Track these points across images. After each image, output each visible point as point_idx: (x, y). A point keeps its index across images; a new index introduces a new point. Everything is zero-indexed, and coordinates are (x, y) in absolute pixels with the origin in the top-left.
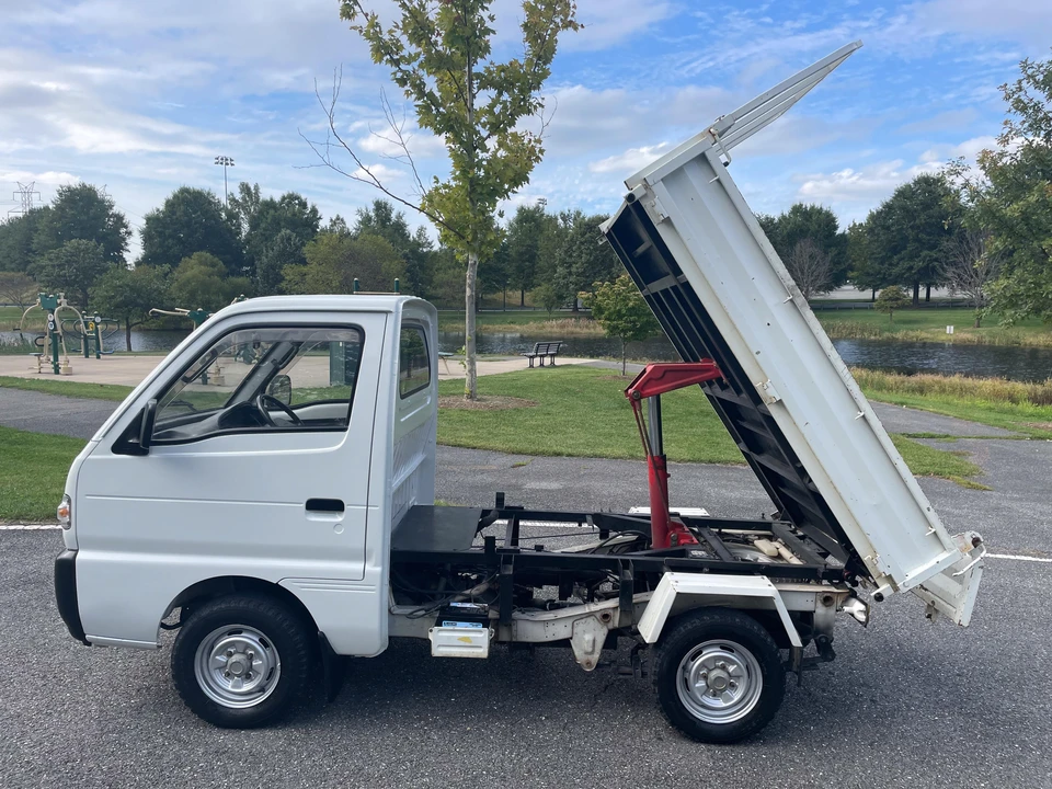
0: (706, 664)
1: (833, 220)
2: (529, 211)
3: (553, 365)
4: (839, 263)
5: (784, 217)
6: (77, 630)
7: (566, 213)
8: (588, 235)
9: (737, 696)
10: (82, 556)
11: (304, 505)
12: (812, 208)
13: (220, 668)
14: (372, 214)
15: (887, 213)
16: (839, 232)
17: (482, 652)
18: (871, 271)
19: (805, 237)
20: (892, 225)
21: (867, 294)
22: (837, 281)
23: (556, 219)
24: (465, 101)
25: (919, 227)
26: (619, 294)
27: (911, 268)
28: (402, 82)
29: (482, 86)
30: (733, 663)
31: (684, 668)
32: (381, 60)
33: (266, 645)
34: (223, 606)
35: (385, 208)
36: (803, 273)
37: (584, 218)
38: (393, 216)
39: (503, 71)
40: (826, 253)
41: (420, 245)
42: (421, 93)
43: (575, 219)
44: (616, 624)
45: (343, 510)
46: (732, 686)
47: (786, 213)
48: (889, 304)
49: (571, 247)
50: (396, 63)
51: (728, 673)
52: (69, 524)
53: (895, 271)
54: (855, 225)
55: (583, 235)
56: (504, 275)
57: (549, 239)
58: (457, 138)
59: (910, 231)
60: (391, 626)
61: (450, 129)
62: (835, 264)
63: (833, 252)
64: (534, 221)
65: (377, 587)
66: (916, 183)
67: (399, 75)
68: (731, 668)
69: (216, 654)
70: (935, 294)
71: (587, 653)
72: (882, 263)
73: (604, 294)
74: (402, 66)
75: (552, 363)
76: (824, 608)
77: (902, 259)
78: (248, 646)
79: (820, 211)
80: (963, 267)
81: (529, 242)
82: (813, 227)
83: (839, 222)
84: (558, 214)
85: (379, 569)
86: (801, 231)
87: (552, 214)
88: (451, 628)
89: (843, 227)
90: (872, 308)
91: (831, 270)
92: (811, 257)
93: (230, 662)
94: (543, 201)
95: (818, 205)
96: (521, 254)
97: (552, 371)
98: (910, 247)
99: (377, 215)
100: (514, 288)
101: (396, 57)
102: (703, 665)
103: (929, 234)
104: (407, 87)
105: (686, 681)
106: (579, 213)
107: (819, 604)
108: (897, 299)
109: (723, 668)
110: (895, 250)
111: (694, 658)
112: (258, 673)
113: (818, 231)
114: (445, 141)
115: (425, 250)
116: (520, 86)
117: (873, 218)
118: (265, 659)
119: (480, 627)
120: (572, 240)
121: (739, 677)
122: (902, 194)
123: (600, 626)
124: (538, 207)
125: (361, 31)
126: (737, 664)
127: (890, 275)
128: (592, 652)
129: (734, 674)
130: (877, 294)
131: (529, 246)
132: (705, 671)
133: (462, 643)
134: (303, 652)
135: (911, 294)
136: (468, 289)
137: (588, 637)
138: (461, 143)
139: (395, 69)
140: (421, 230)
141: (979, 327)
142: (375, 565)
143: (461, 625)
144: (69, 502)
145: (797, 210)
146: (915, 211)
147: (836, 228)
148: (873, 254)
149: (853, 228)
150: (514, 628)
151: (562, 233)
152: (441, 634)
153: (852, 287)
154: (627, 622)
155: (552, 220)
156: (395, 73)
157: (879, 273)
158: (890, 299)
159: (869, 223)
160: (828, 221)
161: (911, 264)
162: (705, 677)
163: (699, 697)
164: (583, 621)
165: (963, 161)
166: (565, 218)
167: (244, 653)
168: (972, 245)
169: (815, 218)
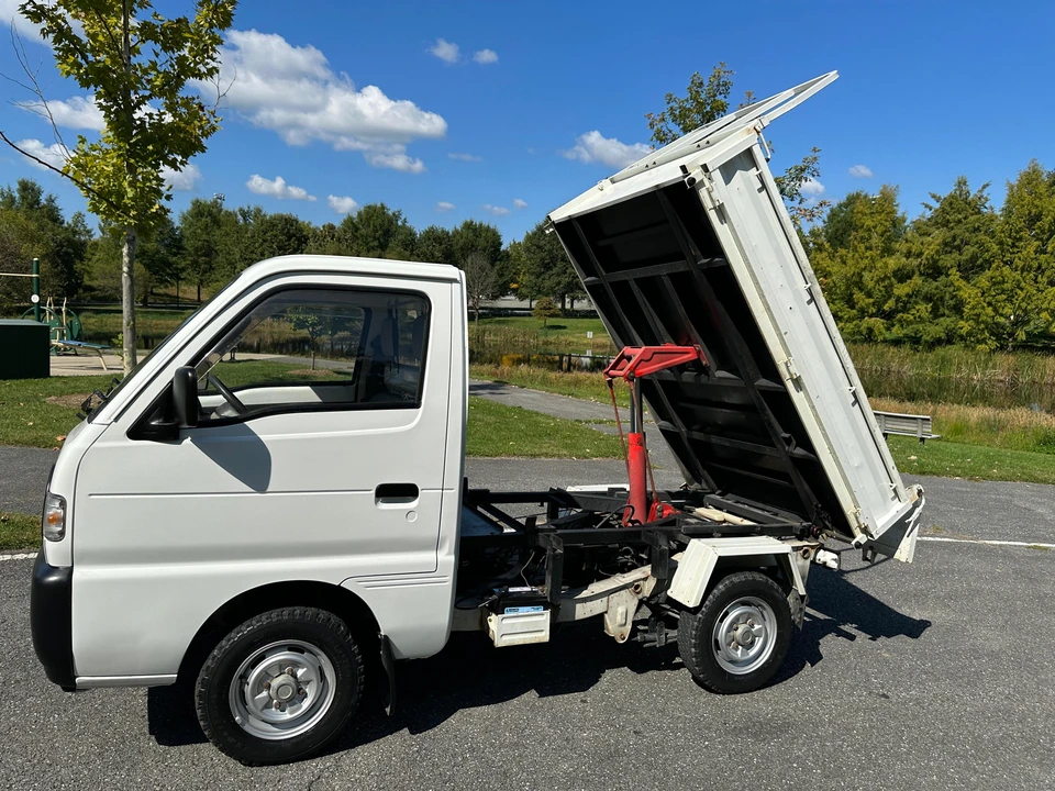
1: (499, 237)
2: (205, 205)
3: (232, 360)
4: (502, 275)
5: (456, 231)
7: (246, 209)
8: (270, 233)
10: (80, 574)
11: (373, 492)
12: (481, 225)
14: (16, 195)
16: (503, 248)
17: (544, 636)
18: (528, 284)
19: (475, 250)
21: (525, 304)
22: (503, 291)
23: (236, 215)
27: (559, 283)
31: (716, 629)
35: (33, 190)
37: (265, 216)
38: (43, 200)
40: (493, 265)
41: (75, 233)
43: (255, 216)
44: (647, 594)
45: (417, 496)
47: (459, 228)
48: (543, 312)
49: (251, 244)
53: (547, 284)
54: (515, 243)
55: (265, 232)
56: (177, 269)
57: (226, 234)
62: (500, 276)
63: (498, 265)
64: (210, 214)
65: (450, 578)
70: (578, 306)
71: (620, 626)
72: (538, 278)
75: (232, 358)
77: (553, 275)
79: (488, 229)
81: (205, 237)
82: (481, 242)
83: (502, 239)
84: (237, 210)
85: (451, 558)
86: (472, 245)
87: (231, 210)
88: (515, 614)
89: (506, 244)
90: (530, 315)
91: (497, 281)
92: (480, 268)
94: (222, 197)
95: (485, 224)
96: (196, 250)
97: (231, 365)
99: (23, 198)
100: (189, 282)
105: (716, 641)
106: (259, 211)
108: (550, 309)
110: (547, 267)
113: (486, 247)
115: (83, 238)
117: (529, 238)
119: (541, 610)
120: (252, 236)
123: (631, 598)
124: (216, 202)
127: (544, 288)
128: (624, 624)
130: (534, 304)
131: (206, 241)
133: (526, 629)
135: (559, 306)
137: (621, 610)
140: (79, 217)
142: (447, 555)
143: (523, 610)
145: (469, 226)
147: (501, 244)
149: (515, 246)
151: (240, 231)
152: (503, 622)
153: (513, 298)
155: (231, 217)
157: (535, 286)
158: (545, 308)
159: (526, 242)
160: (494, 238)
161: (560, 279)
164: (617, 594)
166: (245, 214)
169: (483, 235)
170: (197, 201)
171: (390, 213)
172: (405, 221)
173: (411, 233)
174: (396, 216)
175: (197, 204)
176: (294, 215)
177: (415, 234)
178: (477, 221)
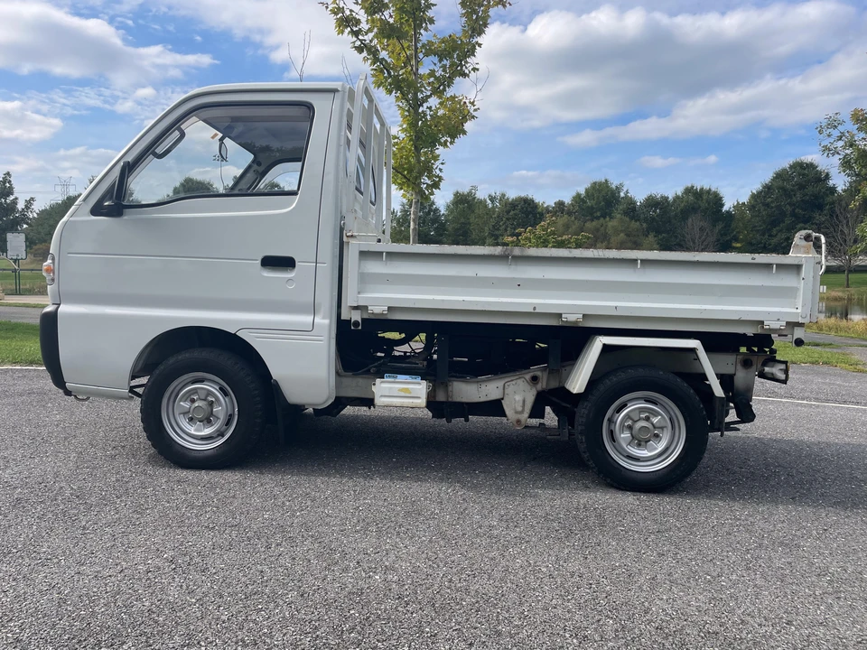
0: (631, 415)
1: (721, 199)
2: (463, 195)
4: (725, 235)
5: (677, 196)
6: (59, 380)
7: (493, 195)
8: (512, 213)
9: (661, 446)
10: (63, 309)
11: (259, 262)
12: (702, 189)
13: (184, 414)
15: (767, 193)
16: (725, 208)
18: (754, 241)
19: (695, 213)
20: (772, 202)
23: (485, 201)
24: (412, 66)
25: (794, 205)
26: (540, 238)
28: (360, 50)
29: (426, 55)
30: (656, 414)
31: (610, 420)
32: (342, 32)
33: (225, 393)
34: (187, 355)
36: (694, 243)
37: (508, 199)
39: (443, 42)
40: (714, 226)
42: (376, 59)
43: (500, 200)
44: (544, 386)
45: (294, 267)
46: (657, 436)
47: (679, 193)
49: (498, 222)
50: (356, 34)
51: (652, 424)
52: (53, 280)
53: (774, 241)
54: (738, 203)
55: (508, 212)
57: (479, 216)
58: (404, 96)
59: (788, 207)
60: (338, 386)
61: (399, 88)
62: (722, 235)
63: (720, 226)
64: (468, 202)
65: (325, 338)
66: (791, 167)
67: (358, 43)
68: (655, 420)
69: (180, 401)
71: (517, 412)
72: (763, 234)
73: (526, 238)
74: (360, 37)
76: (745, 371)
77: (781, 231)
78: (209, 393)
79: (709, 192)
80: (833, 237)
81: (462, 220)
82: (703, 205)
83: (725, 200)
84: (487, 196)
85: (327, 321)
86: (693, 208)
87: (482, 197)
88: (393, 380)
89: (728, 205)
91: (718, 240)
92: (702, 229)
93: (193, 407)
94: (475, 188)
95: (706, 187)
98: (788, 221)
101: (355, 29)
102: (628, 416)
103: (802, 209)
104: (365, 54)
105: (611, 433)
106: (503, 195)
107: (739, 367)
109: (647, 419)
110: (774, 223)
111: (619, 410)
112: (218, 418)
113: (707, 209)
114: (394, 100)
116: (457, 53)
117: (754, 197)
118: (224, 406)
119: (419, 380)
120: (498, 217)
121: (662, 428)
122: (780, 176)
123: (529, 387)
124: (470, 192)
125: (327, 7)
126: (660, 414)
127: (770, 245)
128: (522, 412)
129: (657, 425)
131: (463, 223)
132: (630, 423)
133: (403, 394)
134: (258, 399)
136: (412, 223)
137: (518, 398)
138: (407, 101)
139: (355, 39)
141: (848, 286)
142: (324, 318)
143: (401, 378)
144: (53, 259)
145: (689, 191)
146: (792, 191)
147: (722, 205)
148: (755, 227)
149: (738, 207)
150: (450, 388)
151: (489, 212)
152: (383, 385)
154: (554, 384)
155: (482, 203)
156: (354, 42)
157: (761, 243)
159: (750, 202)
160: (717, 200)
161: (788, 235)
162: (630, 428)
163: (625, 446)
164: (514, 382)
165: (838, 116)
166: (492, 199)
167: (205, 400)
168: (841, 218)
169: (705, 197)
170: (458, 192)
171: (614, 186)
172: (627, 192)
173: (631, 202)
174: (618, 189)
175: (457, 195)
176: (530, 196)
177: (635, 203)
178: (698, 186)
